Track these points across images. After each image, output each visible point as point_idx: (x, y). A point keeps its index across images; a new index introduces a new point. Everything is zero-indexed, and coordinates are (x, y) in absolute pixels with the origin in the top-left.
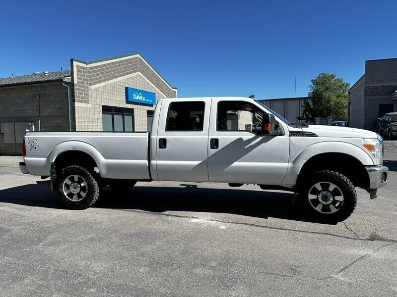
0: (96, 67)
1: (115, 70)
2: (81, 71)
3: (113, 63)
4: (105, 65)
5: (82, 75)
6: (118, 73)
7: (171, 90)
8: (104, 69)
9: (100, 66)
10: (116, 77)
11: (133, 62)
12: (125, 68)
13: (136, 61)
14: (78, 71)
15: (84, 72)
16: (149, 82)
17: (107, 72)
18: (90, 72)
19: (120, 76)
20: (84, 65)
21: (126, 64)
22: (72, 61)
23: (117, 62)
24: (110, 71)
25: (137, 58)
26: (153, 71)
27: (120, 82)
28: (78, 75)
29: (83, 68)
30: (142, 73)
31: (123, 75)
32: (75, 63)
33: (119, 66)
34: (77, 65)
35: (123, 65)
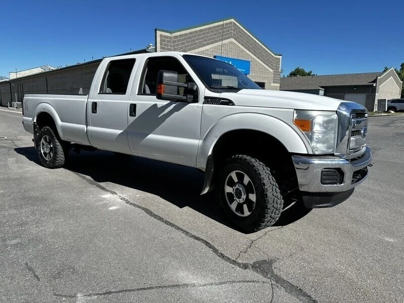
0: (181, 36)
1: (203, 38)
2: (164, 41)
3: (201, 31)
4: (191, 33)
5: (165, 45)
6: (206, 41)
7: (273, 56)
8: (190, 38)
9: (186, 35)
10: (204, 45)
11: (226, 28)
12: (215, 35)
13: (229, 27)
14: (161, 41)
15: (168, 41)
16: (244, 49)
17: (194, 40)
18: (175, 42)
19: (208, 44)
20: (168, 35)
21: (216, 30)
22: (156, 30)
23: (205, 29)
24: (197, 40)
25: (231, 23)
26: (249, 37)
27: (208, 50)
28: (161, 44)
29: (167, 37)
30: (236, 39)
31: (212, 43)
32: (159, 33)
33: (208, 33)
34: (161, 35)
35: (212, 32)
